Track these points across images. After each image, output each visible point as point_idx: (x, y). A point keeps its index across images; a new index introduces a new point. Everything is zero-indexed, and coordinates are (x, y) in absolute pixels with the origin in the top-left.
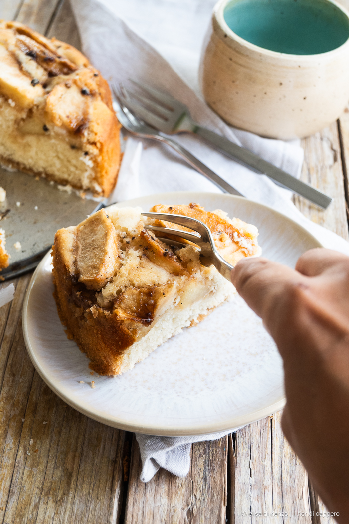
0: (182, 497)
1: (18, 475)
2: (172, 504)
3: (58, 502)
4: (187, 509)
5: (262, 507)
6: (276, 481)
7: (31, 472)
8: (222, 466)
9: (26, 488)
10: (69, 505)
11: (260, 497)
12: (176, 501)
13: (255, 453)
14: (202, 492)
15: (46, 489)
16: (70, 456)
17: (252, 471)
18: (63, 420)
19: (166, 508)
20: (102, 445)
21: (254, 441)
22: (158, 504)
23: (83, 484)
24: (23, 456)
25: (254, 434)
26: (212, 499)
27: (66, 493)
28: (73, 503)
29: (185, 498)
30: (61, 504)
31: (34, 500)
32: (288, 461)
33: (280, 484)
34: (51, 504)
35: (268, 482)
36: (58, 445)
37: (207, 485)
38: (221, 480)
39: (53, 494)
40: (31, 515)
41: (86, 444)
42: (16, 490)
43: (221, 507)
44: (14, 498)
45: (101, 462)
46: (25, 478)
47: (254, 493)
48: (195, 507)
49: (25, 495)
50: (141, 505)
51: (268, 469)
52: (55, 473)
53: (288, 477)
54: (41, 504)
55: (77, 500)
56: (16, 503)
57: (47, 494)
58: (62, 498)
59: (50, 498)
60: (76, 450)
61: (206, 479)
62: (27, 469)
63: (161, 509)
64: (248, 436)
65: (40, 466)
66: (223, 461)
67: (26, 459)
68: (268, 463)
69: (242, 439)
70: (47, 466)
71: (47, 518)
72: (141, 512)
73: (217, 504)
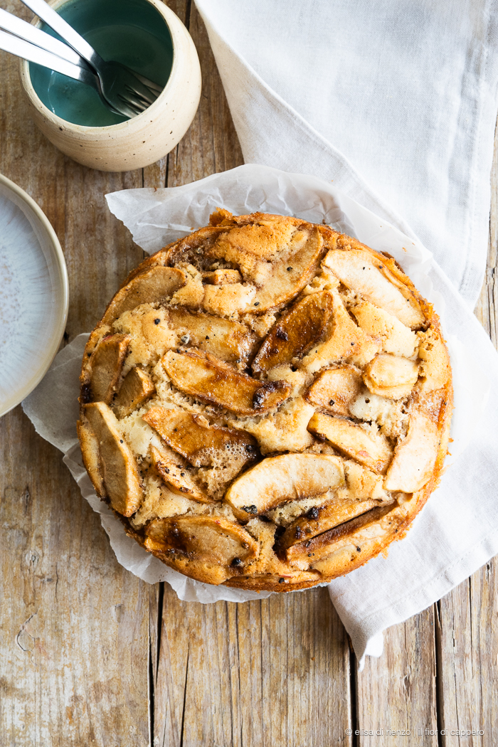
0: (399, 667)
1: (265, 655)
2: (392, 675)
3: (303, 678)
4: (404, 678)
5: (464, 673)
6: (475, 649)
7: (276, 650)
8: (431, 640)
9: (274, 666)
10: (311, 682)
11: (462, 665)
12: (395, 672)
13: (457, 624)
14: (416, 663)
15: (290, 666)
16: (305, 634)
17: (455, 641)
18: (294, 600)
19: (388, 678)
20: (330, 626)
21: (455, 611)
22: (381, 676)
23: (319, 662)
24: (266, 636)
25: (456, 604)
26: (424, 669)
27: (307, 671)
28: (314, 680)
29: (402, 668)
30: (304, 681)
31: (283, 677)
32: (484, 630)
33: (478, 652)
34: (296, 680)
35: (468, 650)
36: (293, 625)
37: (420, 657)
38: (430, 654)
39: (297, 672)
40: (282, 690)
41: (317, 624)
42: (266, 667)
43: (431, 678)
44: (267, 676)
45: (332, 643)
46: (272, 657)
47: (457, 662)
48: (411, 677)
49: (275, 672)
50: (368, 679)
51: (468, 638)
52: (295, 652)
53: (485, 645)
54: (289, 680)
55: (317, 677)
56: (268, 680)
57: (292, 671)
58: (304, 675)
59: (295, 675)
60: (309, 629)
61: (418, 651)
62: (272, 648)
63: (384, 680)
64: (450, 608)
65: (282, 645)
66: (431, 635)
67: (269, 638)
68: (467, 632)
69: (445, 610)
70: (288, 645)
71: (295, 693)
72: (368, 685)
73: (428, 676)
